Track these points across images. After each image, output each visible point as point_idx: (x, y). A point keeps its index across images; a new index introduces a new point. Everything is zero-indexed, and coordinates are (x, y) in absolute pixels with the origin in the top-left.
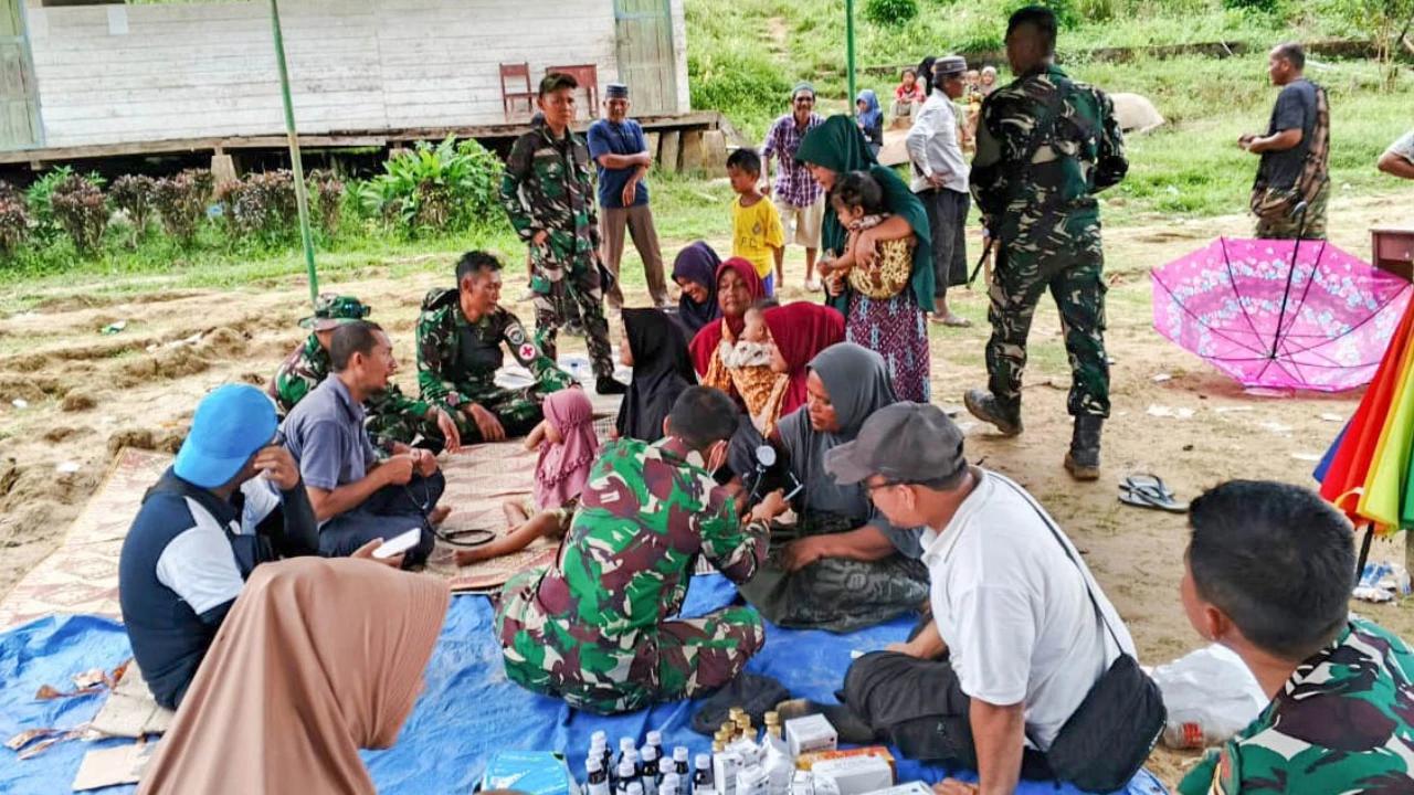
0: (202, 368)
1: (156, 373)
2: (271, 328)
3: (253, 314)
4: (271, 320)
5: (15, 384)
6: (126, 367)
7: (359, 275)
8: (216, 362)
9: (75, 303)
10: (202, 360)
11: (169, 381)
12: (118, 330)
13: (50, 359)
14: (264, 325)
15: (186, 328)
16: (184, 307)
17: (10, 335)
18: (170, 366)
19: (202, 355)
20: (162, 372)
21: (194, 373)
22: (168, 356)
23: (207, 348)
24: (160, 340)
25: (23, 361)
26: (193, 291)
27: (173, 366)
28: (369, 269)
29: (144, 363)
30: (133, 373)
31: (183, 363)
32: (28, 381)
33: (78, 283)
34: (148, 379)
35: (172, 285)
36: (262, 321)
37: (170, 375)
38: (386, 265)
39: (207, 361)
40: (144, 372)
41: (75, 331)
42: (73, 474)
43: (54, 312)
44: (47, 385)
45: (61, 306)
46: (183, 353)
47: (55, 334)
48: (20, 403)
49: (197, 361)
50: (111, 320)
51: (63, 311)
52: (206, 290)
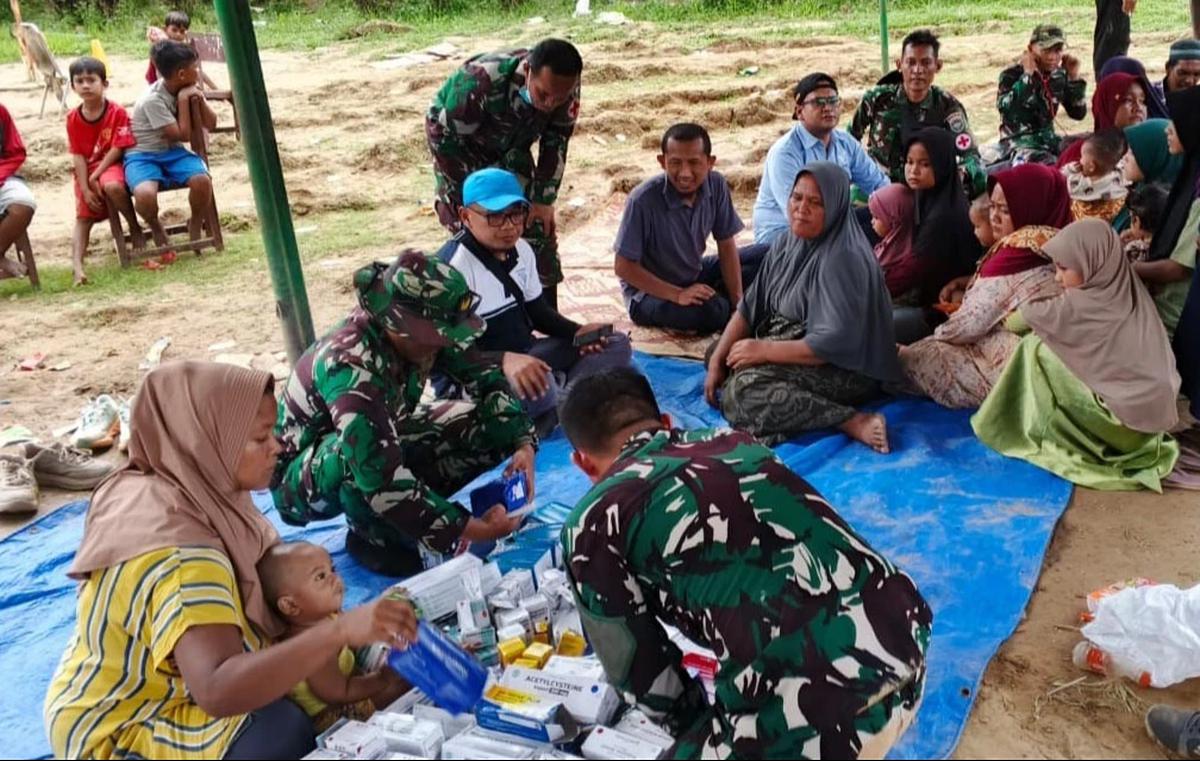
0: (769, 119)
1: (731, 121)
2: (857, 83)
3: (846, 68)
4: (859, 74)
5: (621, 121)
6: (707, 114)
7: (980, 30)
8: (782, 115)
9: (738, 44)
10: (771, 112)
11: (739, 128)
12: (750, 73)
13: (673, 98)
14: (853, 79)
15: (788, 78)
16: (812, 55)
17: (673, 72)
18: (742, 115)
19: (773, 108)
20: (735, 120)
21: (761, 123)
22: (743, 107)
23: (779, 101)
24: (763, 87)
25: (652, 98)
26: (833, 38)
27: (746, 115)
28: (991, 23)
29: (723, 112)
30: (712, 119)
31: (755, 111)
32: (632, 120)
33: (756, 24)
34: (723, 125)
35: (821, 31)
36: (853, 75)
37: (742, 124)
38: (1011, 18)
39: (774, 113)
40: (721, 119)
41: (720, 71)
42: (577, 207)
43: (722, 52)
44: (644, 124)
45: (728, 46)
46: (755, 104)
47: (704, 73)
48: (621, 137)
49: (764, 113)
50: (751, 64)
51: (729, 52)
52: (843, 39)
